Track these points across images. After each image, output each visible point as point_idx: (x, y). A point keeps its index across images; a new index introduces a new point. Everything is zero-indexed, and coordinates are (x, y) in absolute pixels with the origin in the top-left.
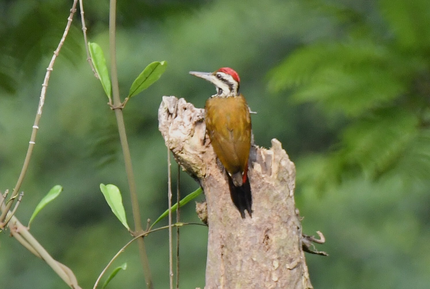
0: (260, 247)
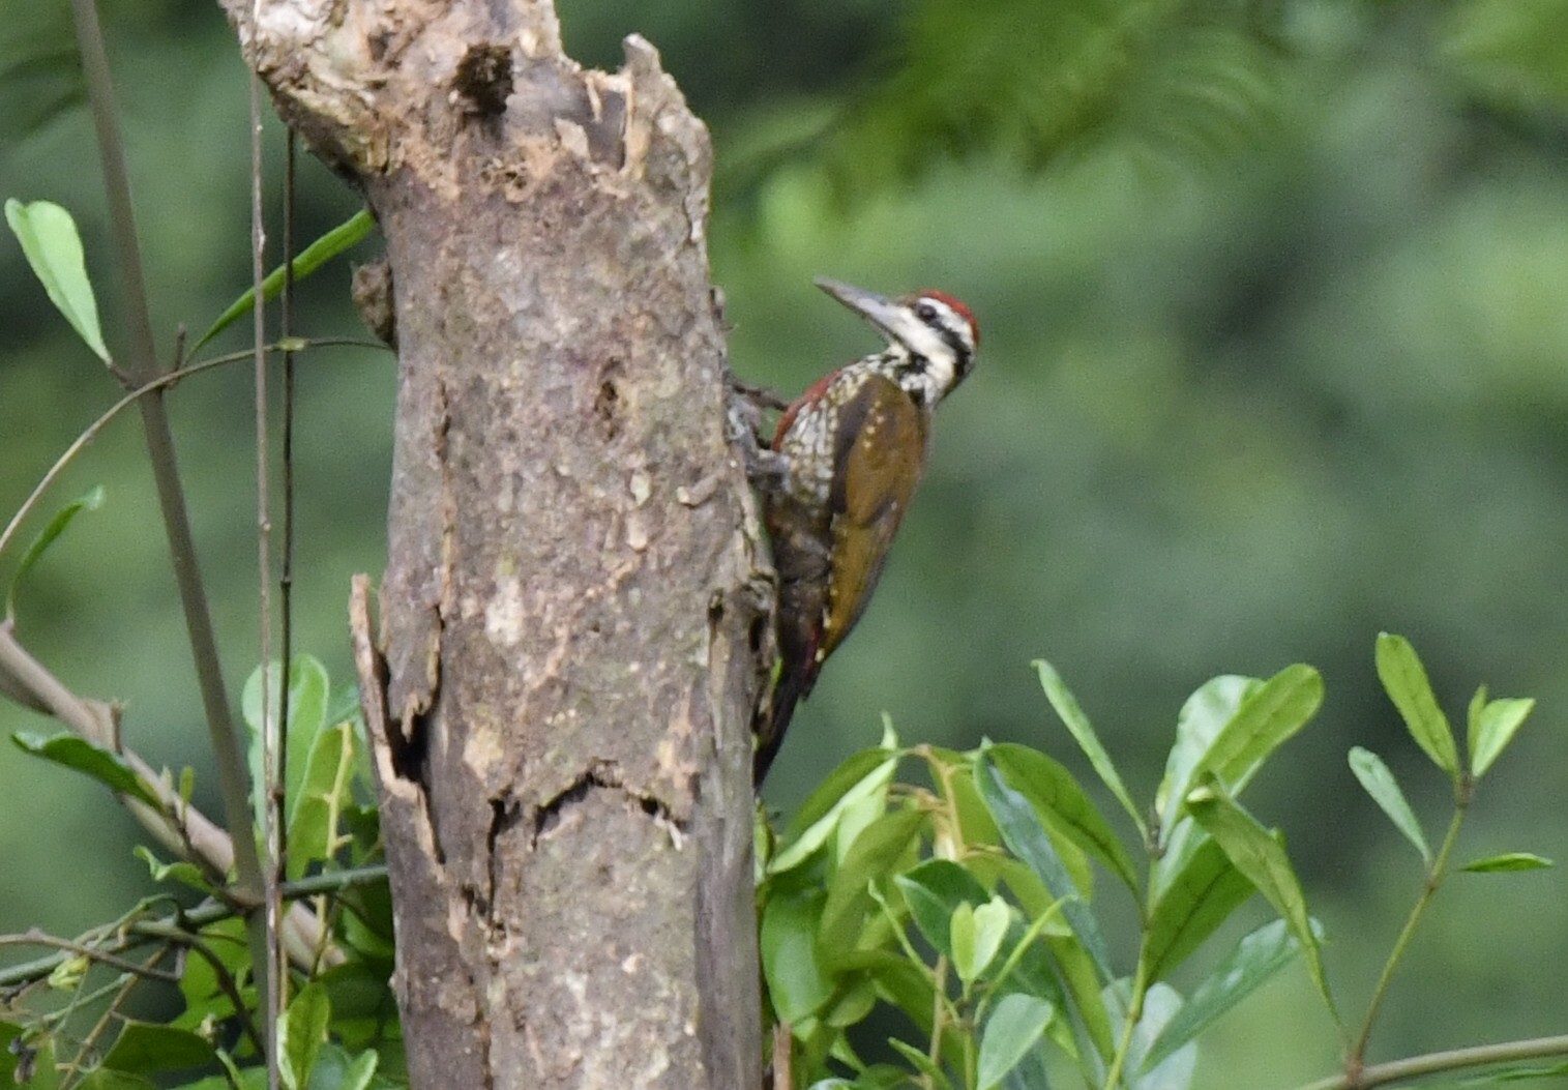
0: (583, 427)
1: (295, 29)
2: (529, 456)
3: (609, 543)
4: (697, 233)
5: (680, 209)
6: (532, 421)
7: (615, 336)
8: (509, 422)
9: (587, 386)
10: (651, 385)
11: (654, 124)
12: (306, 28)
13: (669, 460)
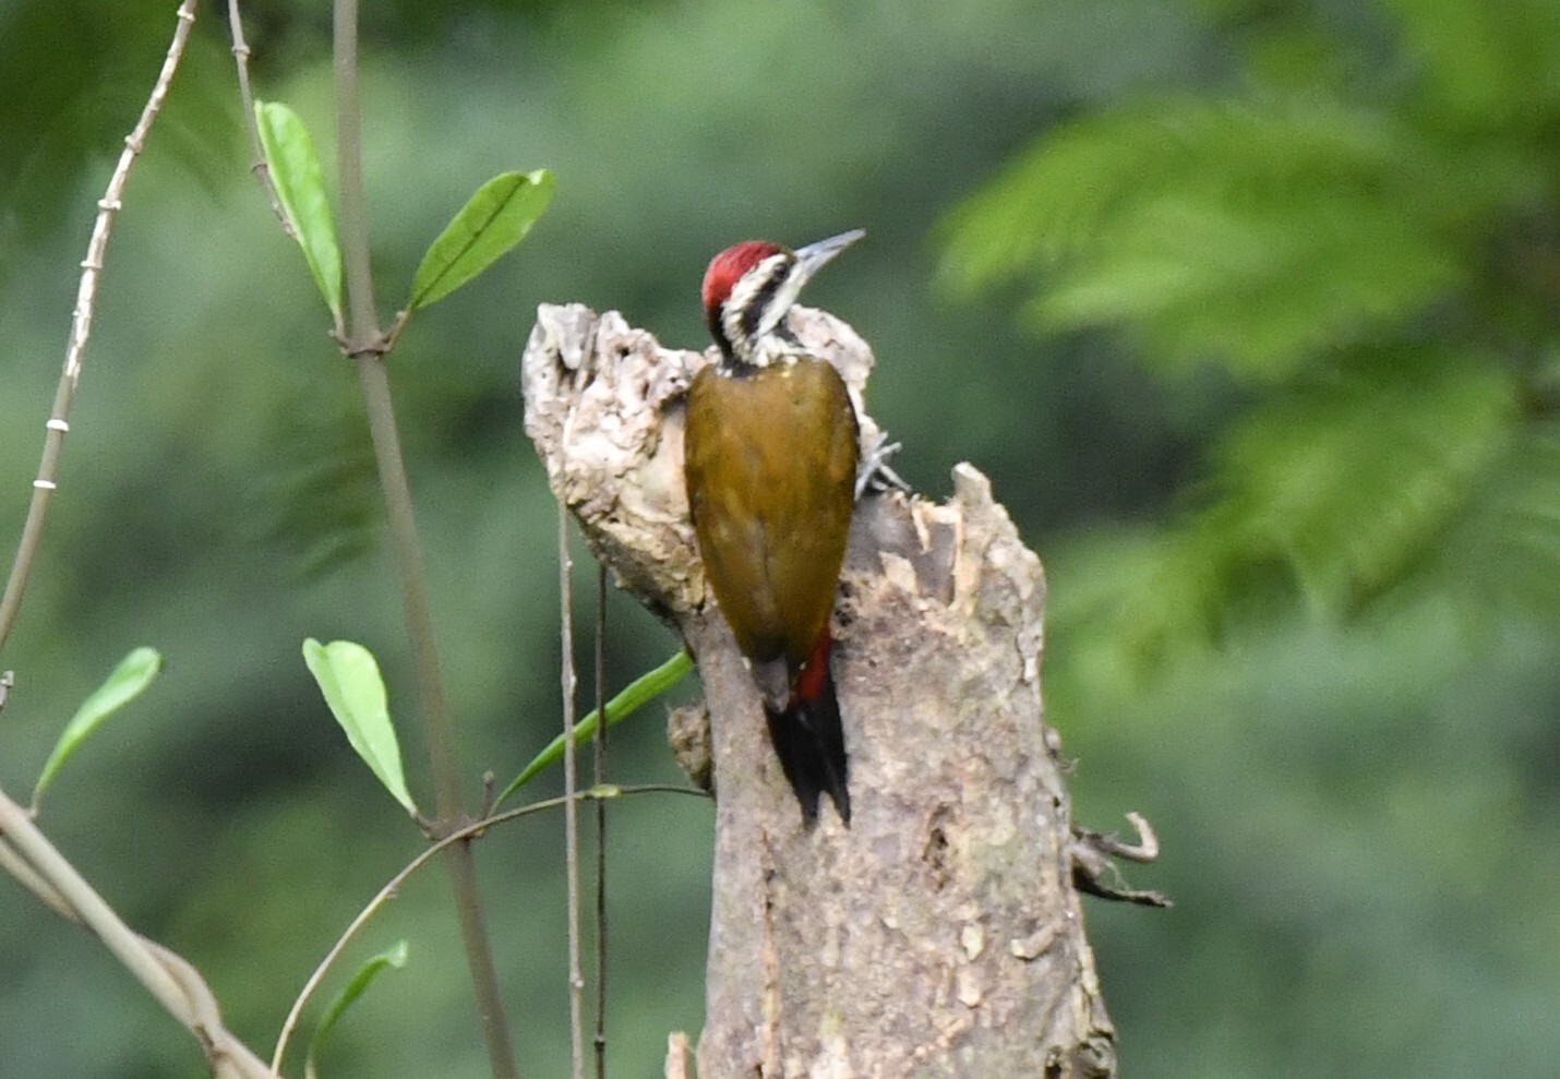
0: (913, 876)
1: (606, 459)
2: (855, 908)
3: (941, 999)
4: (1031, 672)
5: (1013, 648)
6: (858, 871)
7: (945, 780)
8: (833, 872)
9: (916, 832)
10: (983, 832)
11: (985, 558)
12: (618, 459)
13: (1002, 912)
